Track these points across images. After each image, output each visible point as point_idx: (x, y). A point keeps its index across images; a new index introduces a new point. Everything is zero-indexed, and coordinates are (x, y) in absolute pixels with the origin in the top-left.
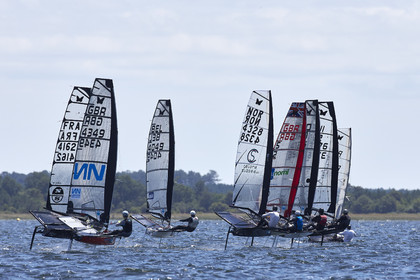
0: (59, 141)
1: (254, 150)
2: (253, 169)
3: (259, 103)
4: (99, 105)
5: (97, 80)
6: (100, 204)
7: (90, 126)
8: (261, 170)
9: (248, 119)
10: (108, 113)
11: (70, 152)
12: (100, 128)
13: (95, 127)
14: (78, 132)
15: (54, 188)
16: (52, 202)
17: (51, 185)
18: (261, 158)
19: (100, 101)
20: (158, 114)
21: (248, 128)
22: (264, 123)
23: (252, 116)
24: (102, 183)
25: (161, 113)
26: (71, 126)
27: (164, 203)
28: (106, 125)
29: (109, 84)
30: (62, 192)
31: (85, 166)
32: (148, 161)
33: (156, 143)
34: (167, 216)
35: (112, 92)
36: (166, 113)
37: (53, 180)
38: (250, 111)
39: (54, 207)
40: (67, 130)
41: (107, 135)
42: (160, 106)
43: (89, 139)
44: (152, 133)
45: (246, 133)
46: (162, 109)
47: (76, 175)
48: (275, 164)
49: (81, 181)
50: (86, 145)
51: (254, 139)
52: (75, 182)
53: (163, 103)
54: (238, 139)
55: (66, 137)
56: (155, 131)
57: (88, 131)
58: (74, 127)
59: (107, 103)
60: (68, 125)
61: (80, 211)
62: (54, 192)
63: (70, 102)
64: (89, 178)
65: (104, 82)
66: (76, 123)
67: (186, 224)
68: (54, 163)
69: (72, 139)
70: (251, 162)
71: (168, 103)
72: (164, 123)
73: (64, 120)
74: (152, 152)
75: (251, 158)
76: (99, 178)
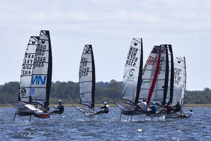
0: (23, 65)
1: (133, 69)
2: (132, 79)
3: (136, 44)
4: (43, 44)
5: (42, 31)
6: (44, 97)
7: (39, 56)
8: (136, 80)
9: (130, 53)
10: (47, 48)
11: (29, 70)
12: (43, 56)
13: (41, 56)
14: (33, 59)
15: (21, 89)
16: (21, 97)
17: (20, 88)
18: (136, 74)
19: (43, 43)
20: (85, 52)
21: (130, 58)
22: (138, 55)
23: (132, 51)
24: (45, 85)
25: (87, 52)
26: (29, 57)
27: (90, 99)
28: (46, 55)
29: (47, 33)
30: (25, 91)
31: (36, 77)
32: (80, 77)
33: (84, 67)
34: (92, 106)
35: (49, 37)
36: (89, 52)
37: (21, 85)
38: (131, 49)
39: (22, 99)
40: (27, 59)
41: (47, 60)
42: (86, 48)
43: (38, 63)
44: (82, 62)
45: (129, 60)
46: (87, 50)
47: (32, 82)
48: (143, 77)
49: (35, 85)
50: (37, 66)
51: (133, 64)
52: (33, 86)
53: (88, 46)
54: (125, 64)
55: (27, 62)
56: (84, 62)
57: (38, 58)
58: (31, 57)
59: (46, 43)
60: (28, 56)
61: (35, 101)
62: (22, 92)
63: (29, 44)
64: (38, 84)
65: (45, 32)
66: (32, 55)
67: (103, 110)
68: (21, 76)
69: (30, 63)
70: (131, 76)
71: (90, 46)
72: (89, 57)
73: (26, 53)
74: (82, 73)
75: (131, 74)
76: (43, 83)
